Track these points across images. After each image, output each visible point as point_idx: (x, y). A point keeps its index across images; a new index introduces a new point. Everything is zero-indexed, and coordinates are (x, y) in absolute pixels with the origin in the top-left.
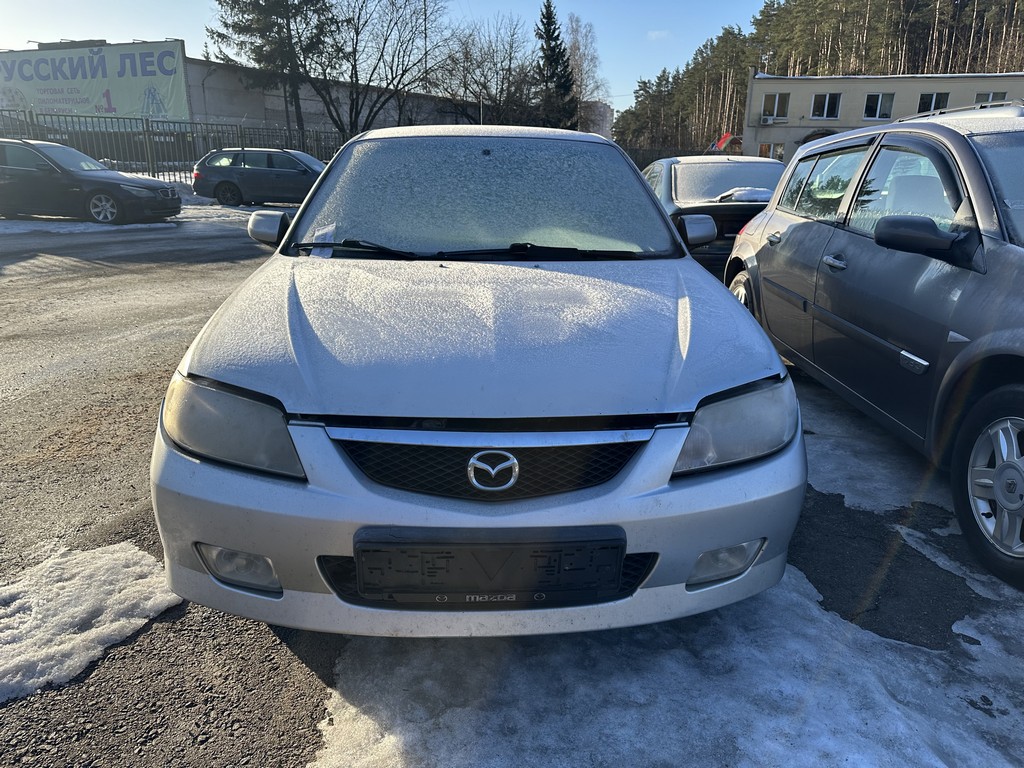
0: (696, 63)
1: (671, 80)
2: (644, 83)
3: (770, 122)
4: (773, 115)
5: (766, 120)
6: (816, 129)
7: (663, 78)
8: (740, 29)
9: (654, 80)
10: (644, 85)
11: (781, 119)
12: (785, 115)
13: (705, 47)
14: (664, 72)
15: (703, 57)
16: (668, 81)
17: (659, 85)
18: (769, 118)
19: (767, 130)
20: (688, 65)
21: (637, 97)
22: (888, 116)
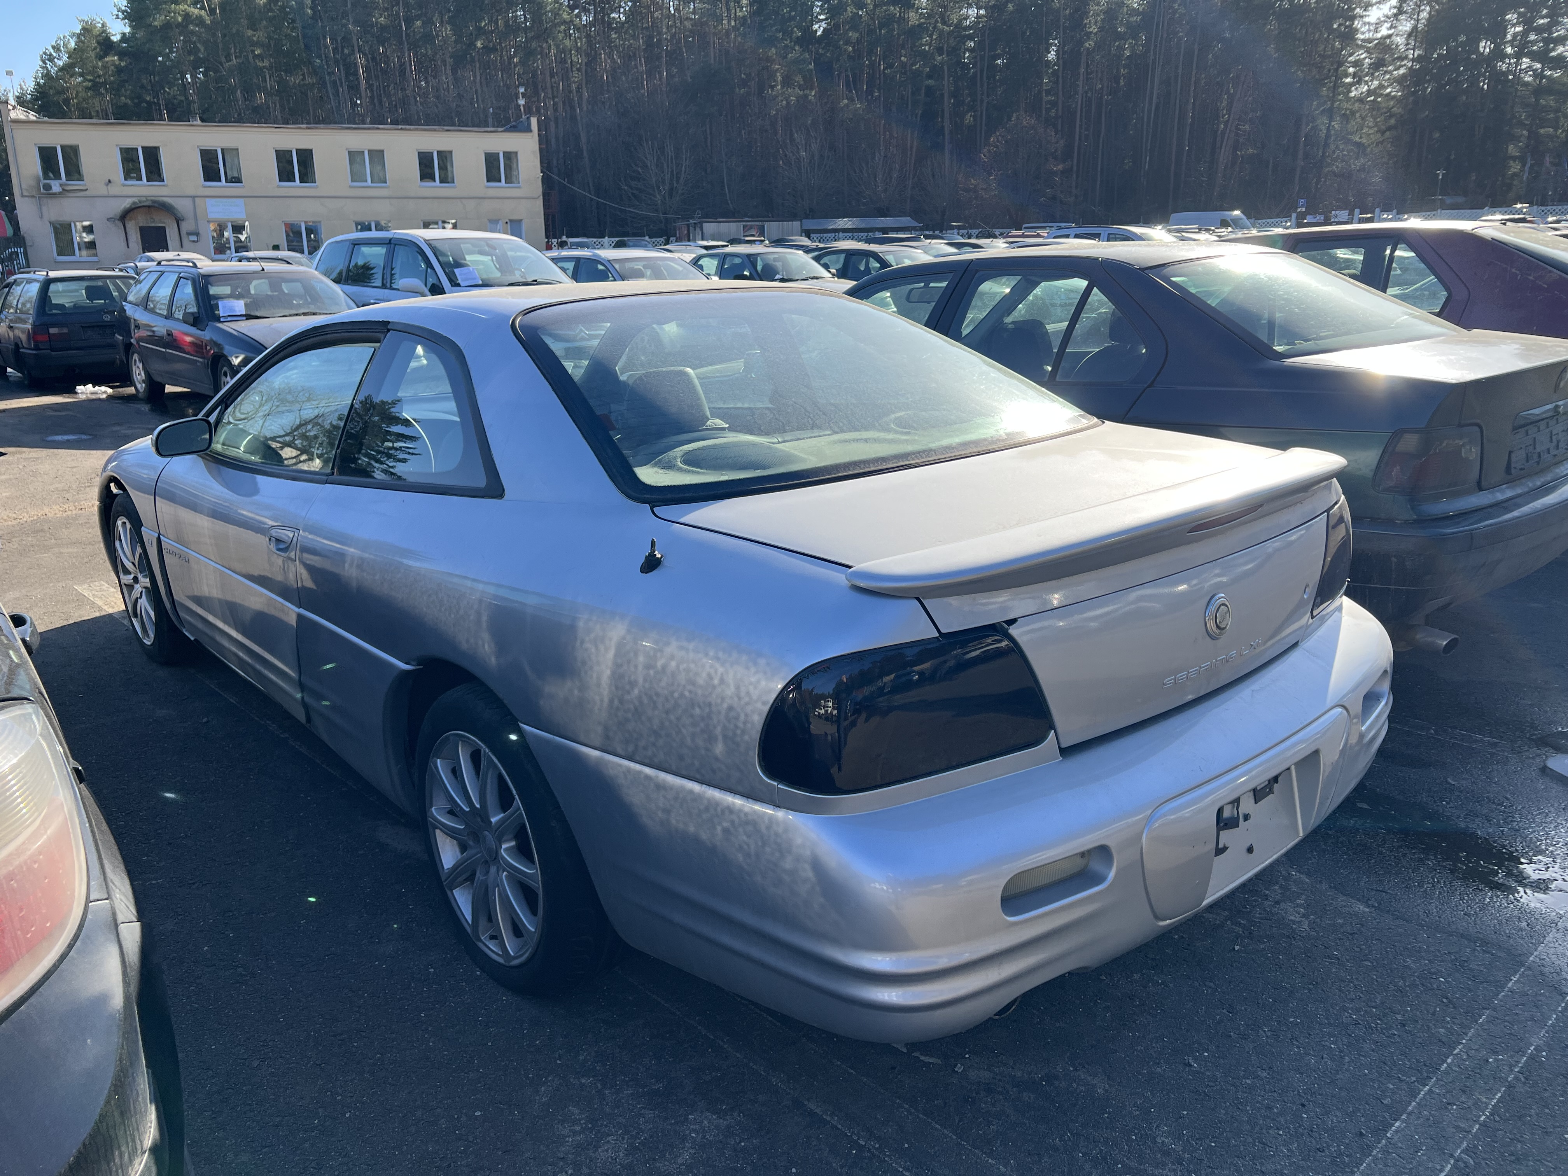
3: (56, 187)
4: (59, 178)
5: (48, 187)
6: (136, 200)
11: (75, 185)
12: (80, 178)
18: (54, 182)
19: (55, 201)
22: (238, 180)
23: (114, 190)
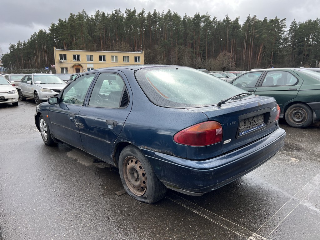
0: (32, 40)
1: (22, 44)
2: (12, 45)
5: (61, 61)
6: (75, 64)
7: (19, 44)
8: (45, 31)
9: (16, 44)
10: (12, 46)
11: (65, 61)
13: (34, 35)
14: (19, 42)
15: (34, 38)
16: (21, 45)
17: (18, 46)
18: (62, 60)
19: (62, 64)
20: (28, 40)
21: (10, 50)
22: (92, 61)
23: (72, 62)
